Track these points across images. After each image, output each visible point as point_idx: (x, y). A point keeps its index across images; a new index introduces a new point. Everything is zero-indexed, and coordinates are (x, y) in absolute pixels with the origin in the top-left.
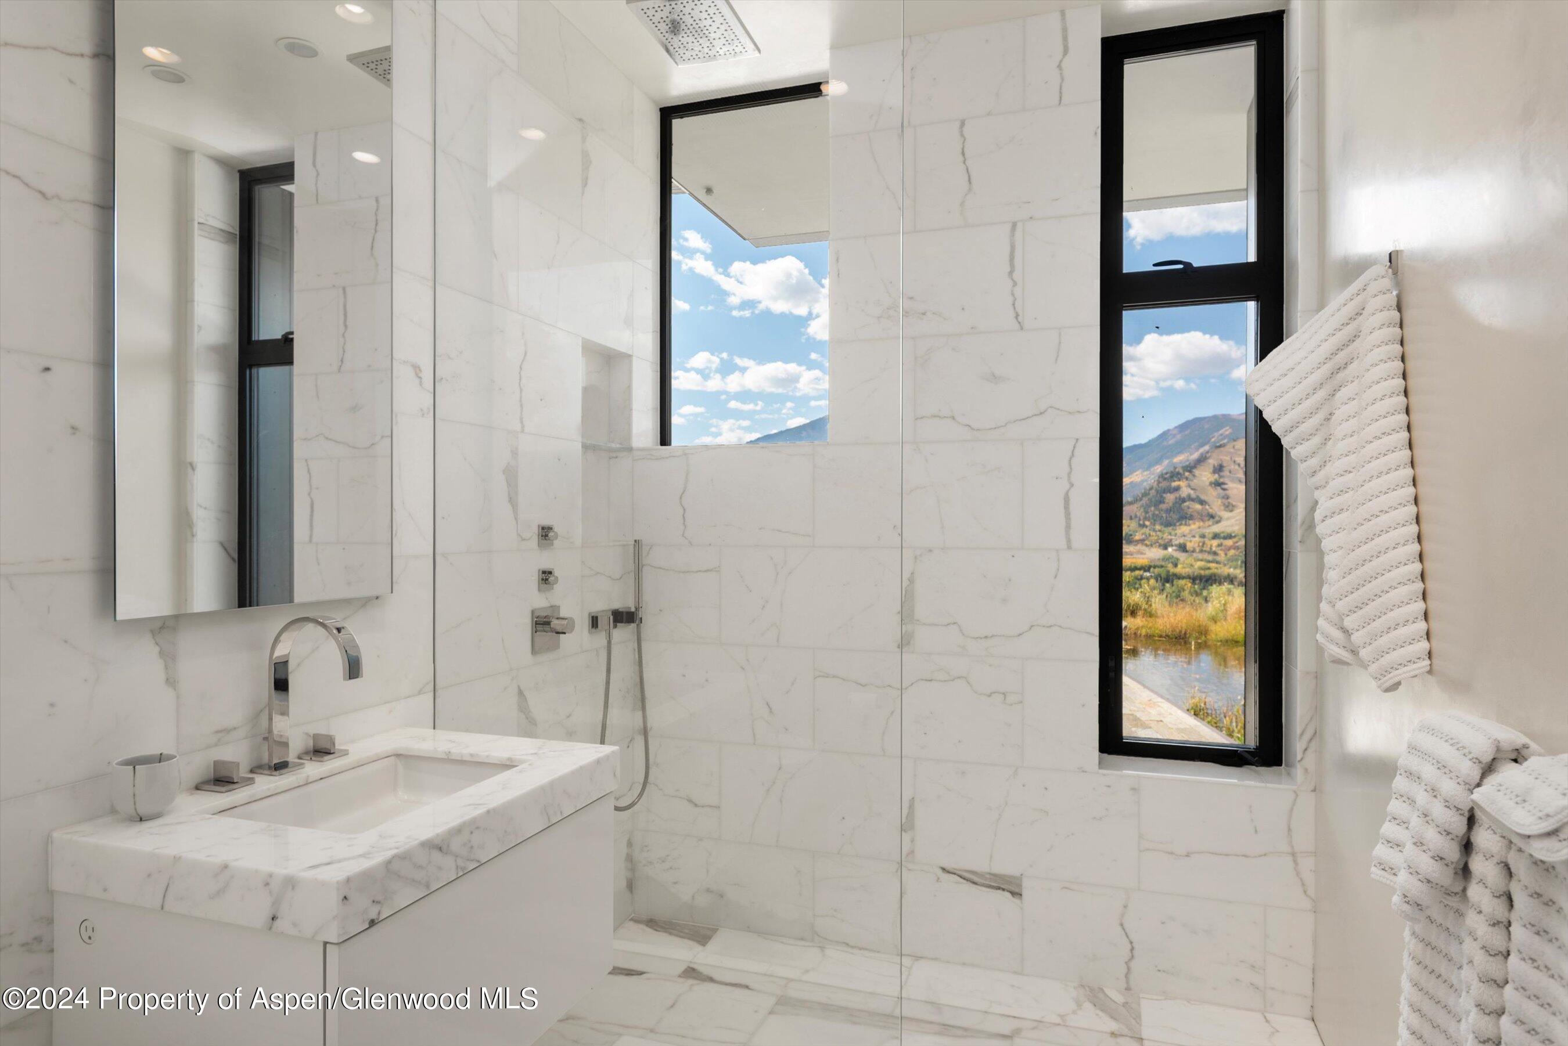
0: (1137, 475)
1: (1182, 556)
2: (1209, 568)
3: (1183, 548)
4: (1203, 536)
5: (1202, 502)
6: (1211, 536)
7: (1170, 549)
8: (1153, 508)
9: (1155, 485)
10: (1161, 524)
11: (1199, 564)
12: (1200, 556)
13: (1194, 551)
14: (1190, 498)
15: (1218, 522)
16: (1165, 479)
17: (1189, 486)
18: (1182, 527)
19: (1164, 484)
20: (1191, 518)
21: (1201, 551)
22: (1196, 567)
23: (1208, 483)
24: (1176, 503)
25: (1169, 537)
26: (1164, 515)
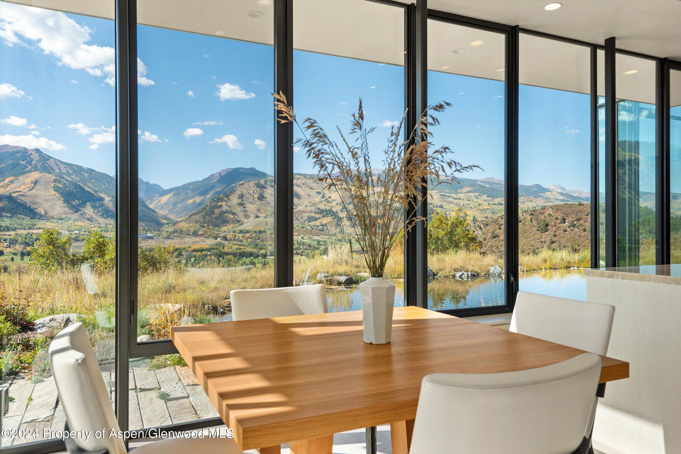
0: (197, 198)
1: (226, 243)
2: (241, 249)
3: (225, 238)
4: (235, 232)
5: (234, 214)
6: (238, 231)
7: (219, 239)
8: (208, 217)
9: (209, 204)
10: (213, 226)
11: (235, 247)
12: (234, 242)
13: (231, 240)
14: (227, 212)
15: (242, 224)
16: (214, 201)
17: (227, 205)
18: (223, 227)
19: (214, 204)
20: (228, 222)
21: (234, 240)
22: (234, 248)
23: (236, 204)
24: (220, 214)
25: (217, 233)
26: (214, 221)
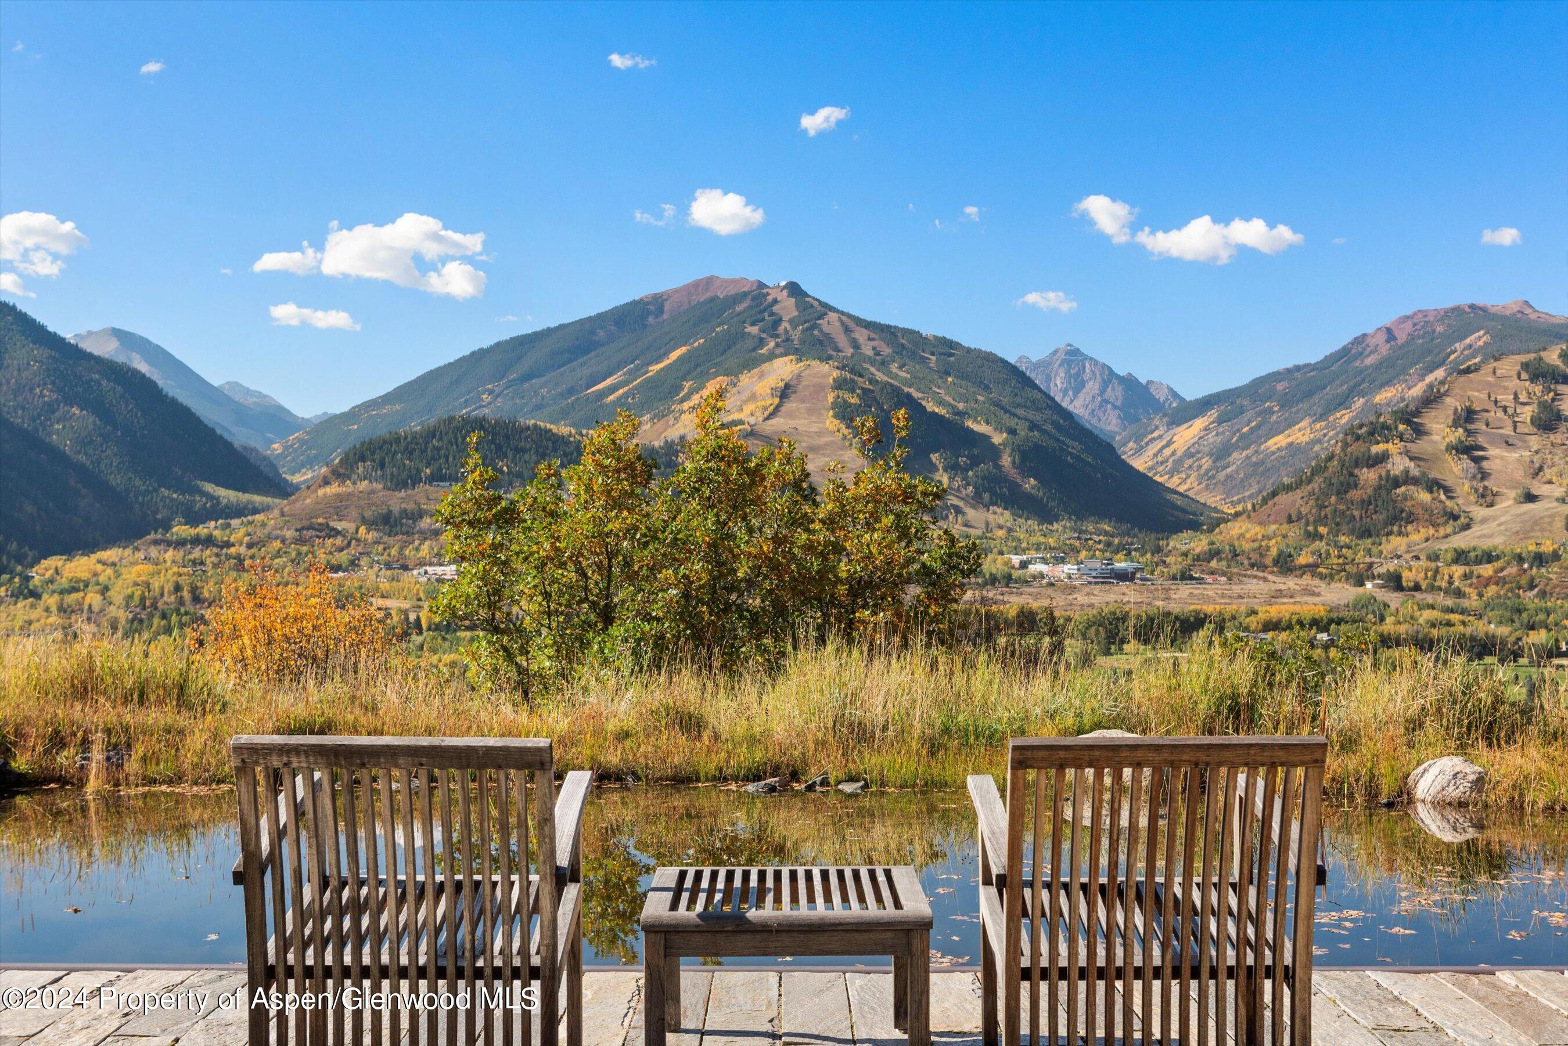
0: (1300, 430)
1: (1393, 599)
2: (1450, 624)
3: (1395, 582)
4: (1434, 557)
5: (1433, 485)
6: (1449, 556)
7: (1369, 585)
8: (1333, 498)
9: (1338, 450)
10: (1352, 532)
11: (1425, 616)
12: (1429, 599)
13: (1416, 589)
14: (1407, 479)
15: (1467, 527)
16: (1358, 438)
17: (1407, 453)
18: (1392, 538)
19: (1356, 449)
20: (1411, 518)
21: (1433, 588)
22: (1421, 620)
23: (1444, 448)
24: (1380, 487)
25: (1368, 560)
26: (1356, 513)
